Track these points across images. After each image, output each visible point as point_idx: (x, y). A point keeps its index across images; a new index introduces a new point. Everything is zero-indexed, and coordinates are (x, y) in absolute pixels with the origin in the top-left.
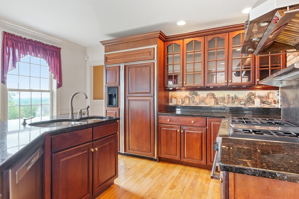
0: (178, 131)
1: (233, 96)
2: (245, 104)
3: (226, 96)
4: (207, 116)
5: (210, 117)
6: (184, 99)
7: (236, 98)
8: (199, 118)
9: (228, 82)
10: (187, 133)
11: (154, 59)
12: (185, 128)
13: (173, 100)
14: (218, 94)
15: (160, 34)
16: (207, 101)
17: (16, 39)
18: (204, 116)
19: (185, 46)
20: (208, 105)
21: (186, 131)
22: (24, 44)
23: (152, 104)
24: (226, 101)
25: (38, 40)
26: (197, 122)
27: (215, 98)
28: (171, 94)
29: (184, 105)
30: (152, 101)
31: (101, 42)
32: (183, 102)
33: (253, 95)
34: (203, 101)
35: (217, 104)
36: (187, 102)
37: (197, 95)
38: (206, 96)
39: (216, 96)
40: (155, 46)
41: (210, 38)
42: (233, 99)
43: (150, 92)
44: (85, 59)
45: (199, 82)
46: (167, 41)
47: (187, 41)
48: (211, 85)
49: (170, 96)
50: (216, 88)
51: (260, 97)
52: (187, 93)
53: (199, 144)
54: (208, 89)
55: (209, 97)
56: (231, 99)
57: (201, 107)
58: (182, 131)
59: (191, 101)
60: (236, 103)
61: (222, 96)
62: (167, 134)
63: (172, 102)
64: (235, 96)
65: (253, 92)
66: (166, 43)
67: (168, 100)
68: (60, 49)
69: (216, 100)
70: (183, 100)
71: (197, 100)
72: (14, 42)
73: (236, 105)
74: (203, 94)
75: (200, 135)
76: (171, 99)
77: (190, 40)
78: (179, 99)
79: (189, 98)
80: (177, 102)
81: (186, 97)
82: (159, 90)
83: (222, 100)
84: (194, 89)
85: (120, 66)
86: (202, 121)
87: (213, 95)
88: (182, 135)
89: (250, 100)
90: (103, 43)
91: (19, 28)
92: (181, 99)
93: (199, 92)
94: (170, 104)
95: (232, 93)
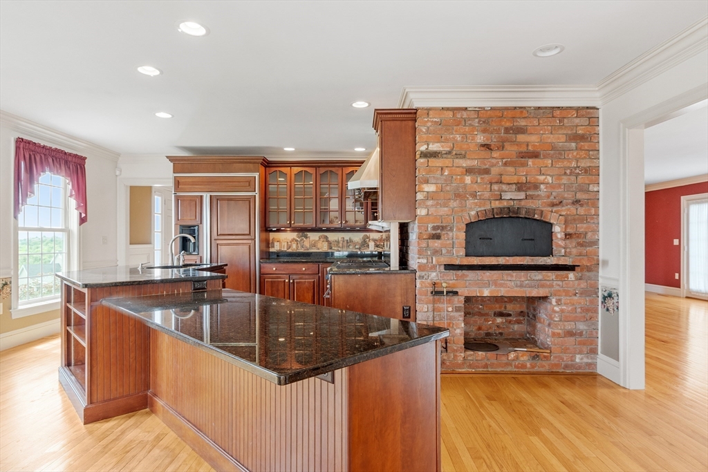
0: (287, 281)
1: (348, 239)
2: (360, 249)
3: (340, 239)
4: (319, 262)
5: (322, 262)
6: (291, 242)
7: (351, 241)
8: (310, 265)
9: (341, 223)
10: (297, 283)
11: (255, 191)
12: (294, 277)
13: (276, 244)
14: (332, 236)
15: (263, 160)
16: (319, 245)
17: (33, 149)
18: (316, 262)
19: (293, 176)
20: (320, 251)
21: (295, 281)
22: (43, 156)
23: (251, 249)
24: (341, 245)
25: (59, 148)
26: (308, 269)
27: (328, 241)
28: (272, 235)
29: (290, 250)
30: (252, 245)
31: (167, 157)
32: (289, 247)
33: (368, 238)
34: (314, 245)
35: (331, 248)
36: (294, 246)
37: (306, 238)
38: (317, 239)
39: (329, 239)
40: (257, 175)
41: (322, 170)
42: (347, 242)
43: (250, 234)
44: (115, 172)
45: (310, 222)
46: (269, 167)
47: (296, 170)
48: (324, 226)
49: (271, 238)
50: (328, 230)
51: (375, 240)
52: (294, 235)
53: (310, 294)
54: (320, 230)
55: (322, 240)
56: (346, 242)
57: (311, 253)
58: (291, 281)
59: (299, 245)
60: (351, 247)
61: (336, 239)
62: (272, 287)
63: (273, 247)
64: (350, 239)
65: (368, 234)
66: (267, 169)
67: (268, 244)
68: (85, 159)
69: (330, 243)
70: (289, 243)
71: (307, 243)
72: (31, 153)
73: (352, 249)
74: (314, 236)
75: (312, 284)
76: (273, 243)
77: (300, 169)
78: (283, 243)
79: (297, 241)
80: (281, 246)
81: (293, 239)
82: (261, 231)
83: (336, 243)
84: (303, 230)
85: (201, 197)
86: (313, 267)
87: (326, 237)
88: (291, 286)
89: (365, 243)
90: (171, 159)
91: (35, 130)
92: (286, 243)
93: (309, 234)
94: (271, 250)
95: (347, 236)
